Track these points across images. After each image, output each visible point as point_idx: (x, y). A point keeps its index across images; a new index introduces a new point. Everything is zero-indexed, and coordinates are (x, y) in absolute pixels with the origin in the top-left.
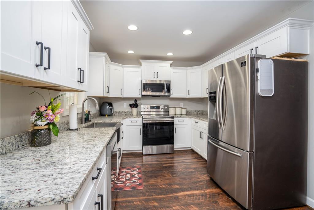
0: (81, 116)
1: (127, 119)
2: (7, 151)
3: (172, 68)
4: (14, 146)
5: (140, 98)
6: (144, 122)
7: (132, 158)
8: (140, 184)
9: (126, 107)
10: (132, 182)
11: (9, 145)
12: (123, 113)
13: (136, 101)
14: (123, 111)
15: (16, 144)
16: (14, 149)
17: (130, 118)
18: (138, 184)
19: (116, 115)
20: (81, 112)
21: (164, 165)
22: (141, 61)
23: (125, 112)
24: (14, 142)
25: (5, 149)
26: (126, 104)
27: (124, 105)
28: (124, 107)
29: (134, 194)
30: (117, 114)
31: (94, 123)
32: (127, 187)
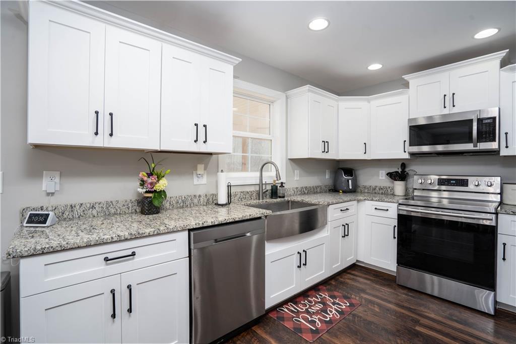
0: (258, 189)
1: (367, 202)
2: (121, 212)
3: (505, 71)
4: (130, 209)
5: (408, 159)
6: (401, 213)
7: (365, 281)
8: (317, 331)
9: (384, 178)
10: (310, 319)
11: (124, 207)
12: (377, 189)
13: (403, 166)
14: (376, 186)
15: (132, 207)
16: (130, 212)
17: (372, 200)
18: (311, 329)
19: (364, 192)
20: (258, 183)
21: (418, 328)
22: (406, 77)
23: (381, 189)
24: (130, 205)
25: (119, 210)
26: (384, 172)
27: (380, 175)
28: (380, 178)
29: (287, 338)
30: (366, 191)
31: (289, 201)
32: (292, 322)
